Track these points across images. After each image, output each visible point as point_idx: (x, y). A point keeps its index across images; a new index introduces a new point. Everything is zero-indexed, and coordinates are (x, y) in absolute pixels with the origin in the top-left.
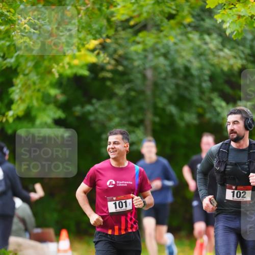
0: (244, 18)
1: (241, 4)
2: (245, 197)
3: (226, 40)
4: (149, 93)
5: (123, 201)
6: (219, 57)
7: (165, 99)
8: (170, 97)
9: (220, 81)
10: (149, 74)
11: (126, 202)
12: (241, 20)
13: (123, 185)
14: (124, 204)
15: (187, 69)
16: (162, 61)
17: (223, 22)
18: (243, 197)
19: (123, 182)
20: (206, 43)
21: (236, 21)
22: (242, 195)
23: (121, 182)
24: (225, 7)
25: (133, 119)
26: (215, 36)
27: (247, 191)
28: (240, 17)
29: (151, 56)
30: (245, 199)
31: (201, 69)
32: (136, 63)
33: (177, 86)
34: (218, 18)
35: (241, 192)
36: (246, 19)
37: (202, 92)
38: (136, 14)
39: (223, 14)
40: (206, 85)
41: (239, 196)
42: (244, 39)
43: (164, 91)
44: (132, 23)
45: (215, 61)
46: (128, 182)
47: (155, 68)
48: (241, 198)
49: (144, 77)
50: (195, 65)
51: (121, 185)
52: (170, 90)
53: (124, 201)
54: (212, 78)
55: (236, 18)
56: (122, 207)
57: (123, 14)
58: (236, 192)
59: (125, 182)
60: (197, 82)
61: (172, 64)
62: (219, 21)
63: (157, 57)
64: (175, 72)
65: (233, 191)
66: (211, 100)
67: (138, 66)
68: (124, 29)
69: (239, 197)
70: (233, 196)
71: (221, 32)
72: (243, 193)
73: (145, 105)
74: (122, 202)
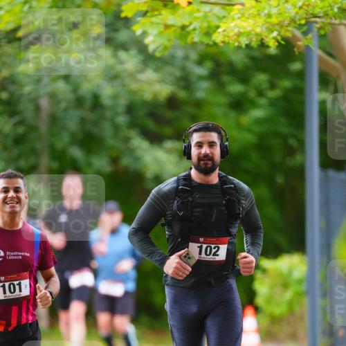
0: (174, 28)
2: (218, 255)
3: (148, 58)
4: (43, 129)
5: (16, 283)
6: (139, 81)
7: (66, 138)
8: (73, 135)
9: (141, 113)
10: (44, 103)
11: (19, 284)
12: (170, 32)
13: (15, 257)
14: (17, 287)
15: (96, 98)
16: (61, 86)
17: (145, 34)
18: (215, 255)
19: (16, 253)
20: (121, 63)
21: (162, 32)
22: (214, 251)
23: (12, 254)
25: (22, 163)
26: (133, 52)
27: (220, 246)
28: (167, 27)
29: (46, 79)
31: (115, 97)
32: (27, 89)
33: (83, 121)
34: (138, 30)
35: (213, 246)
36: (175, 31)
37: (116, 128)
39: (145, 24)
40: (122, 120)
41: (208, 253)
42: (172, 57)
43: (64, 128)
44: (20, 34)
45: (134, 86)
46: (23, 254)
47: (53, 96)
48: (211, 256)
49: (38, 108)
50: (107, 91)
51: (12, 258)
52: (73, 124)
53: (18, 282)
54: (130, 109)
55: (161, 28)
56: (14, 291)
57: (8, 23)
58: (204, 246)
59: (20, 254)
60: (108, 114)
61: (75, 90)
63: (54, 80)
64: (79, 102)
65: (200, 245)
66: (127, 140)
67: (29, 94)
68: (10, 42)
69: (209, 255)
70: (200, 253)
71: (143, 49)
72: (214, 248)
73: (39, 146)
74: (14, 285)
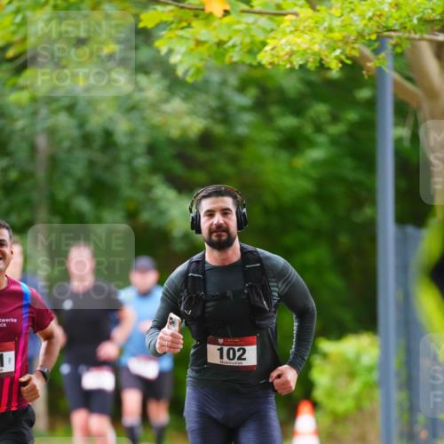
0: (207, 45)
1: (200, 22)
2: (245, 359)
3: (175, 83)
4: (41, 174)
6: (164, 113)
7: (69, 186)
8: (79, 183)
9: (168, 152)
10: (42, 142)
12: (202, 49)
15: (108, 134)
16: (63, 119)
17: (170, 51)
18: (240, 358)
20: (141, 90)
21: (192, 50)
22: (238, 354)
24: (173, 26)
25: (15, 219)
26: (156, 76)
27: (246, 348)
28: (199, 43)
29: (44, 112)
30: (245, 363)
31: (132, 134)
32: (20, 124)
33: (91, 164)
34: (162, 46)
35: (236, 348)
36: (209, 48)
37: (134, 174)
38: (17, 38)
39: (170, 38)
40: (141, 162)
42: (206, 82)
43: (67, 173)
44: (11, 53)
45: (156, 119)
47: (52, 132)
48: (236, 360)
49: (33, 149)
50: (122, 127)
52: (79, 169)
54: (152, 149)
55: (192, 44)
59: (3, 320)
60: (124, 155)
61: (81, 125)
62: (164, 51)
63: (55, 112)
64: (86, 140)
65: (219, 347)
66: (148, 189)
67: (23, 130)
69: (233, 359)
70: (221, 357)
71: (168, 72)
72: (239, 350)
73: (35, 196)
